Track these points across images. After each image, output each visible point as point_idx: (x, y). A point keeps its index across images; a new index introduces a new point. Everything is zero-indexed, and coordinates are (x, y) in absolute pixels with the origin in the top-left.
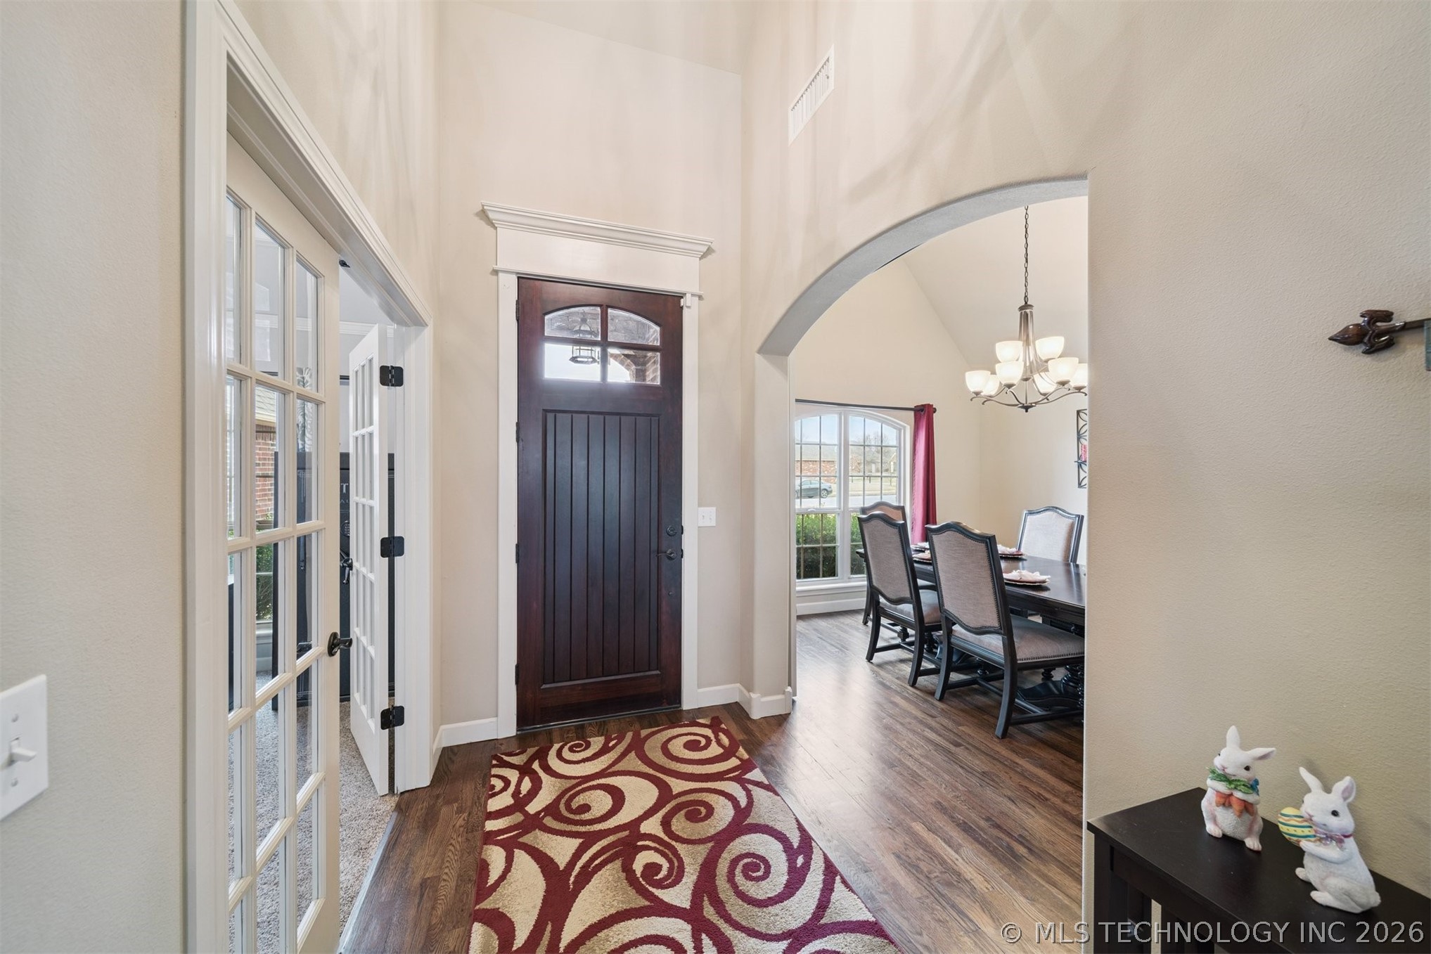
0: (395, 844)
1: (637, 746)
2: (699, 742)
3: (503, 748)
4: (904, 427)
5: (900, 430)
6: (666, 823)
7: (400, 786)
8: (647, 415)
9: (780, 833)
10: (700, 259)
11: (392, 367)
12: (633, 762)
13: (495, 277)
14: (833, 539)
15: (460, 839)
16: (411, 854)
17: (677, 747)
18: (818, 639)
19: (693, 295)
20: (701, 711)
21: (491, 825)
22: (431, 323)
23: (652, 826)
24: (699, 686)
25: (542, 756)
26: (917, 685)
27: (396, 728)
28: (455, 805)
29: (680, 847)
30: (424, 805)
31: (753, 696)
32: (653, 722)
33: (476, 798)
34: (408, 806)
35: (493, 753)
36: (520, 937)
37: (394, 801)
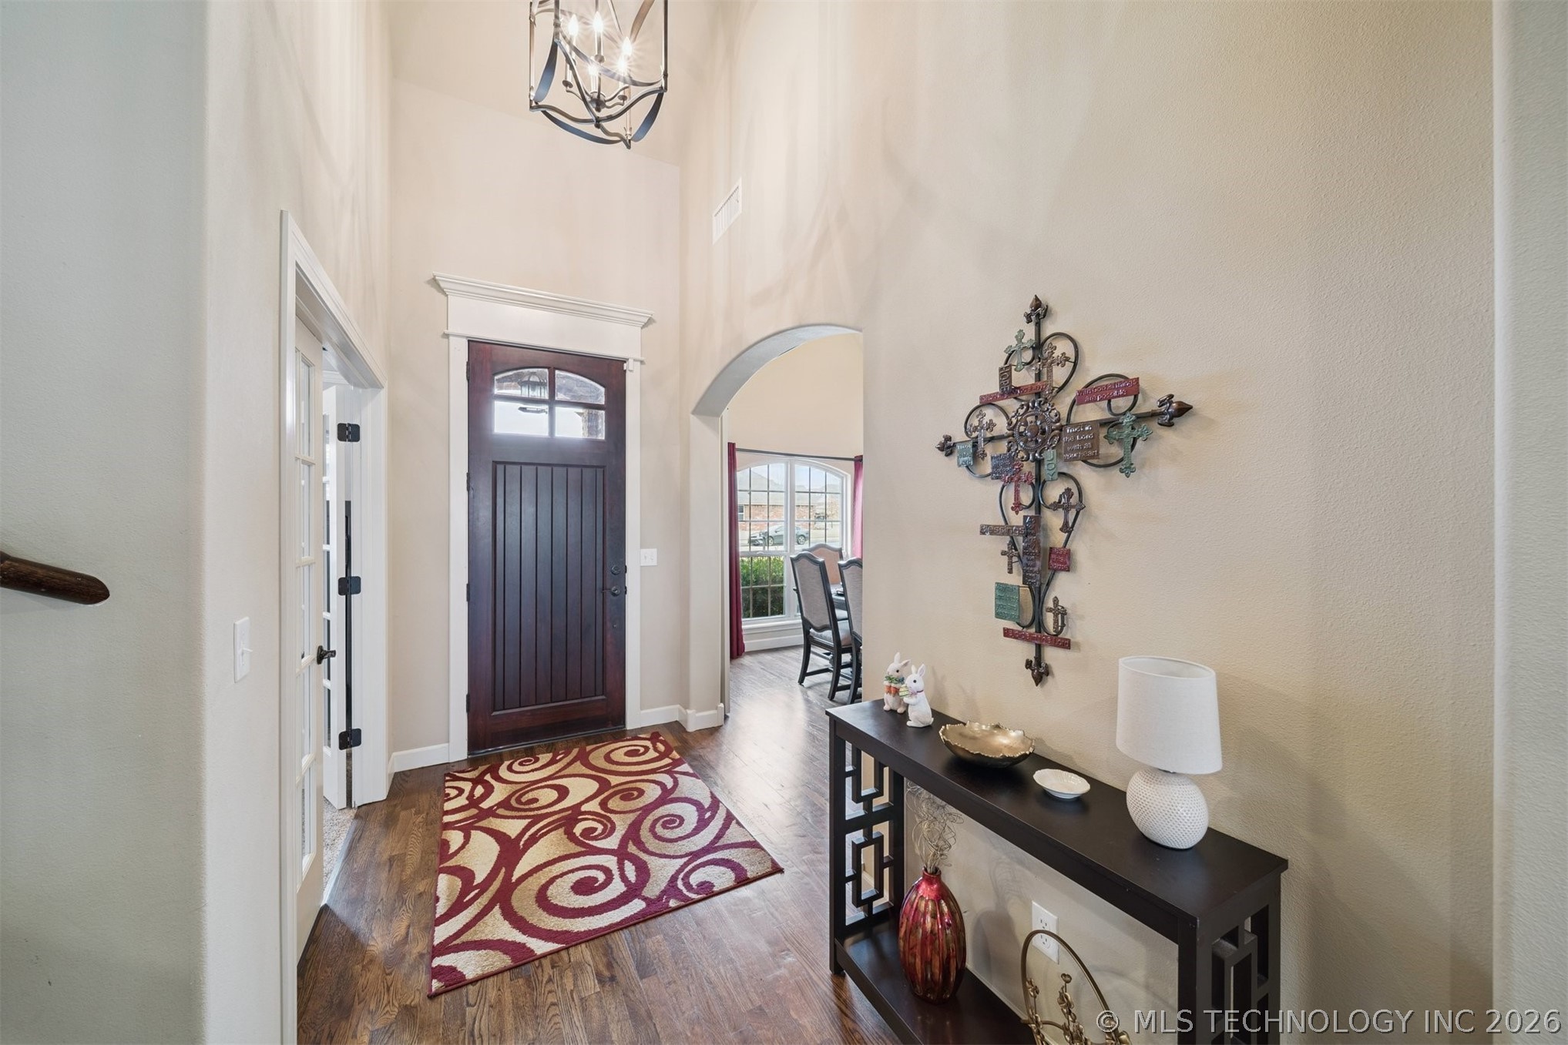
0: (359, 839)
1: (583, 758)
2: (639, 750)
3: (455, 769)
4: (846, 476)
5: (842, 478)
6: (603, 804)
7: (358, 800)
8: (592, 467)
9: (696, 801)
10: (642, 328)
11: (350, 425)
12: (578, 767)
13: (446, 340)
14: (782, 581)
15: (420, 830)
16: (376, 843)
17: (619, 756)
18: (761, 670)
19: (635, 360)
20: (642, 730)
21: (447, 819)
22: (386, 384)
23: (593, 806)
24: (641, 709)
25: (494, 771)
26: (834, 699)
27: (353, 748)
28: (413, 810)
29: (613, 816)
30: (383, 812)
31: (689, 711)
32: (600, 740)
33: (432, 804)
34: (367, 814)
35: (446, 772)
36: (479, 878)
37: (352, 813)
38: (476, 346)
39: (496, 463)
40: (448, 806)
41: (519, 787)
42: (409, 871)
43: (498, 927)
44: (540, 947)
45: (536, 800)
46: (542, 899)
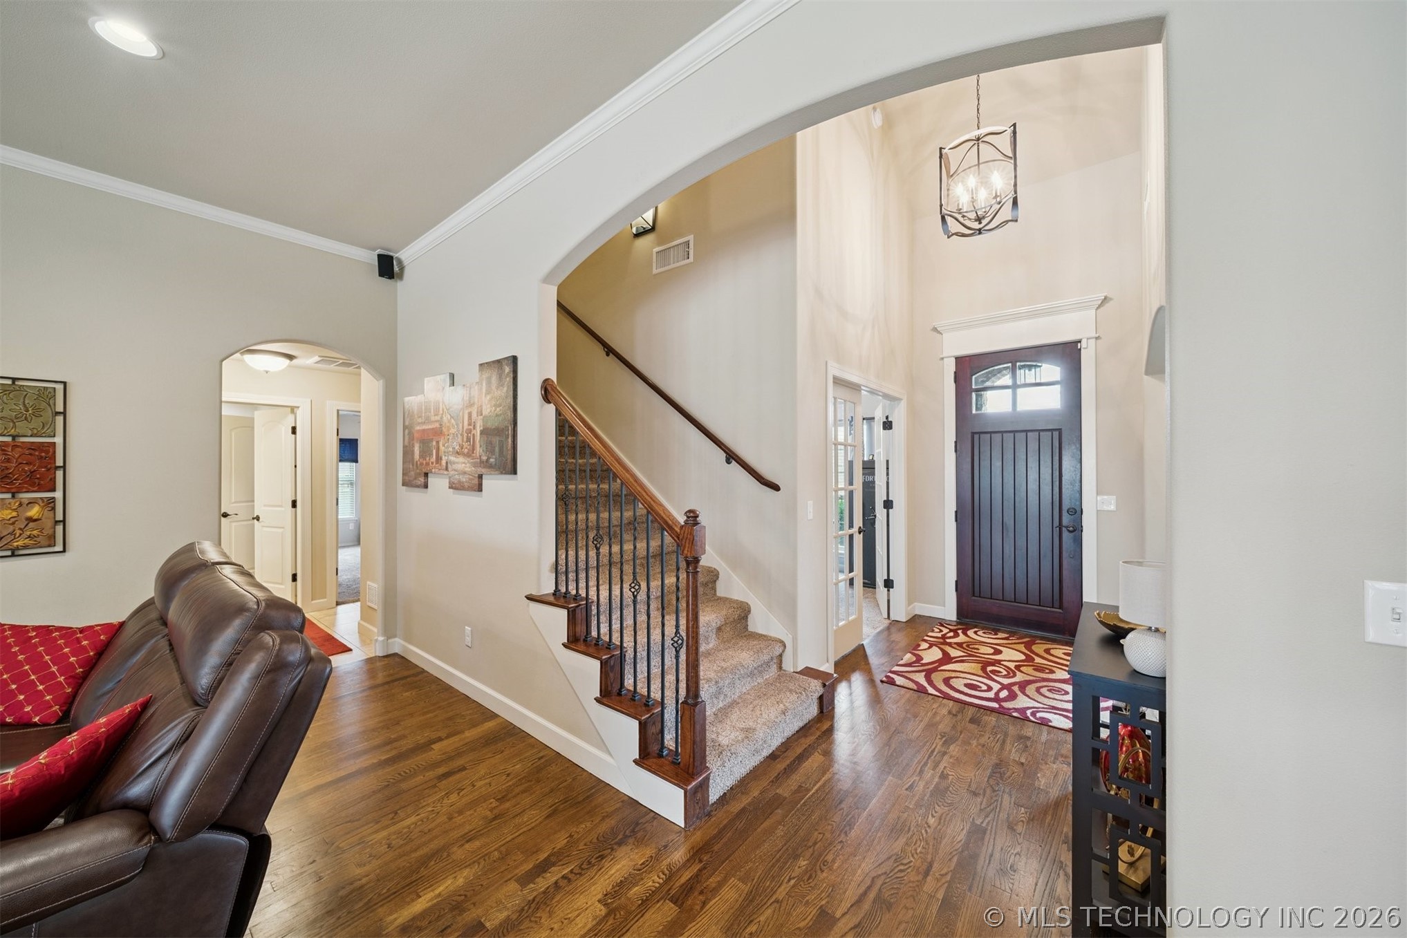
1: (1029, 644)
3: (944, 622)
6: (1018, 666)
7: (892, 619)
8: (1049, 430)
10: (1096, 309)
12: (1019, 647)
13: (942, 361)
15: (913, 637)
16: (892, 633)
19: (1086, 339)
21: (926, 638)
22: (904, 397)
23: (1011, 664)
25: (964, 630)
27: (890, 589)
30: (900, 626)
34: (893, 624)
35: (939, 621)
36: (923, 662)
37: (887, 622)
38: (959, 360)
39: (973, 434)
40: (930, 634)
41: (971, 640)
42: (898, 647)
43: (921, 678)
44: (931, 690)
45: (978, 649)
46: (947, 681)
